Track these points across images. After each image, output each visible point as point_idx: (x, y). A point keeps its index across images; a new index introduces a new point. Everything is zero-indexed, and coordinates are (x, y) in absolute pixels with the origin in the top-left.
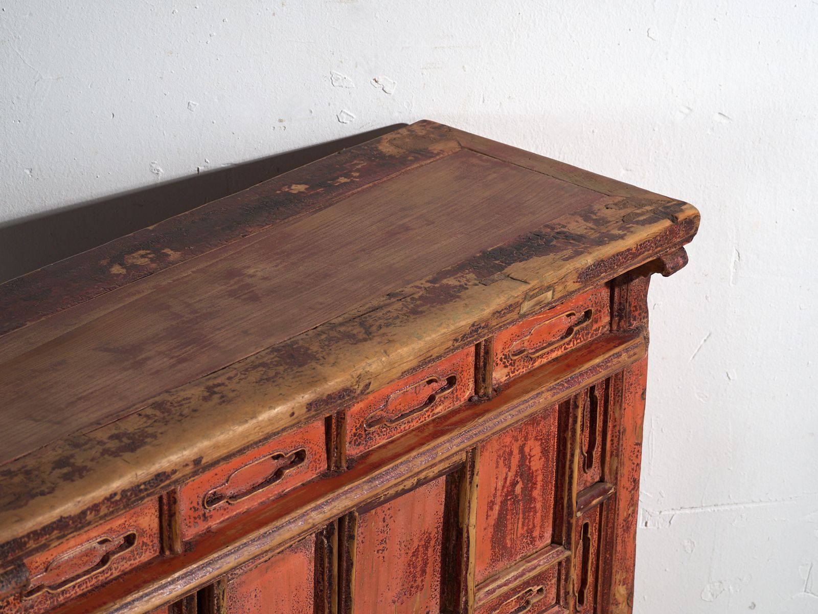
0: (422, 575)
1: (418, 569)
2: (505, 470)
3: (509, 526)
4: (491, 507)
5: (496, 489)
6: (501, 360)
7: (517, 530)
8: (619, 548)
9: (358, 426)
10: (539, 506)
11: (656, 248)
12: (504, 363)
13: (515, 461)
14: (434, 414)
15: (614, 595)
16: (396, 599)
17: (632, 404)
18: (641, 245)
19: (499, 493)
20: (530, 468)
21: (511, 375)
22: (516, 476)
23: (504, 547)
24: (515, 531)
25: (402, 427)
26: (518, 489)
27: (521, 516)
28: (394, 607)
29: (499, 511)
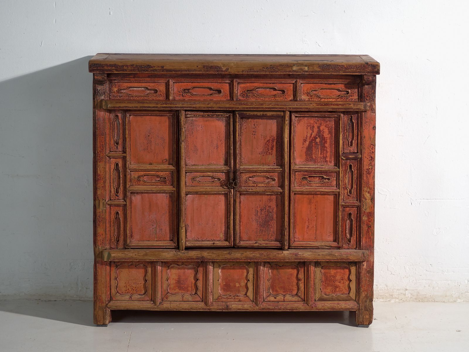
0: (271, 150)
1: (270, 147)
2: (311, 132)
3: (314, 152)
4: (305, 141)
5: (307, 136)
6: (306, 93)
7: (318, 154)
8: (365, 178)
9: (243, 91)
10: (328, 150)
11: (358, 69)
12: (307, 95)
13: (316, 130)
14: (275, 100)
15: (364, 195)
16: (261, 153)
17: (368, 129)
18: (349, 66)
19: (308, 138)
20: (323, 135)
21: (310, 100)
22: (316, 135)
23: (312, 158)
24: (317, 154)
25: (262, 98)
26: (318, 140)
27: (320, 150)
28: (260, 156)
29: (309, 144)
